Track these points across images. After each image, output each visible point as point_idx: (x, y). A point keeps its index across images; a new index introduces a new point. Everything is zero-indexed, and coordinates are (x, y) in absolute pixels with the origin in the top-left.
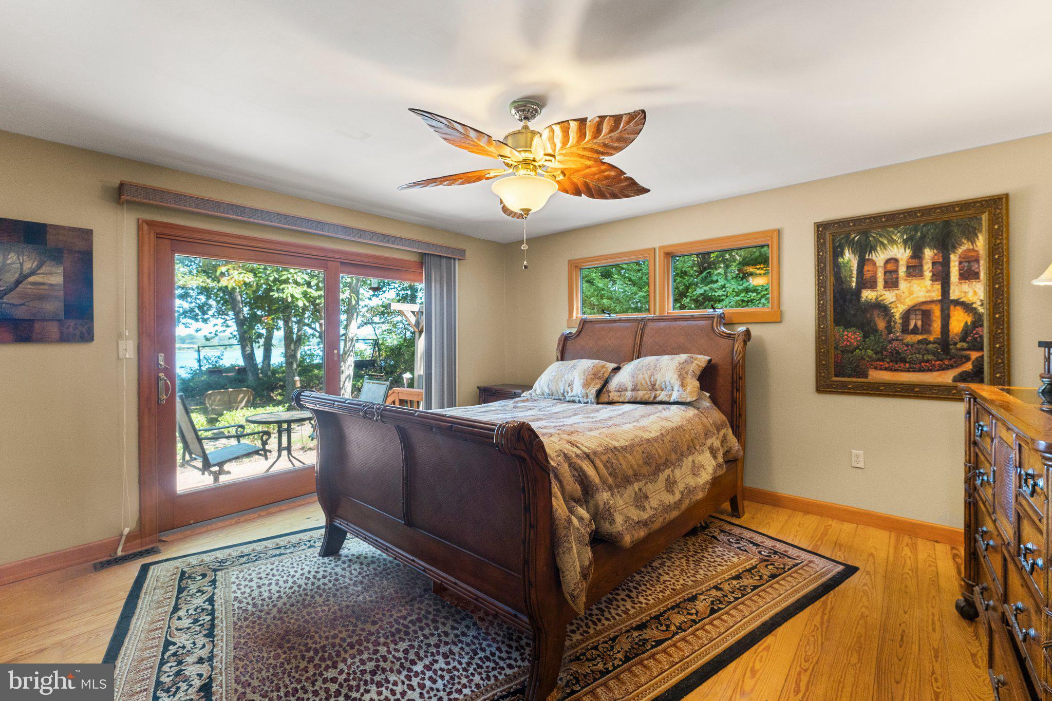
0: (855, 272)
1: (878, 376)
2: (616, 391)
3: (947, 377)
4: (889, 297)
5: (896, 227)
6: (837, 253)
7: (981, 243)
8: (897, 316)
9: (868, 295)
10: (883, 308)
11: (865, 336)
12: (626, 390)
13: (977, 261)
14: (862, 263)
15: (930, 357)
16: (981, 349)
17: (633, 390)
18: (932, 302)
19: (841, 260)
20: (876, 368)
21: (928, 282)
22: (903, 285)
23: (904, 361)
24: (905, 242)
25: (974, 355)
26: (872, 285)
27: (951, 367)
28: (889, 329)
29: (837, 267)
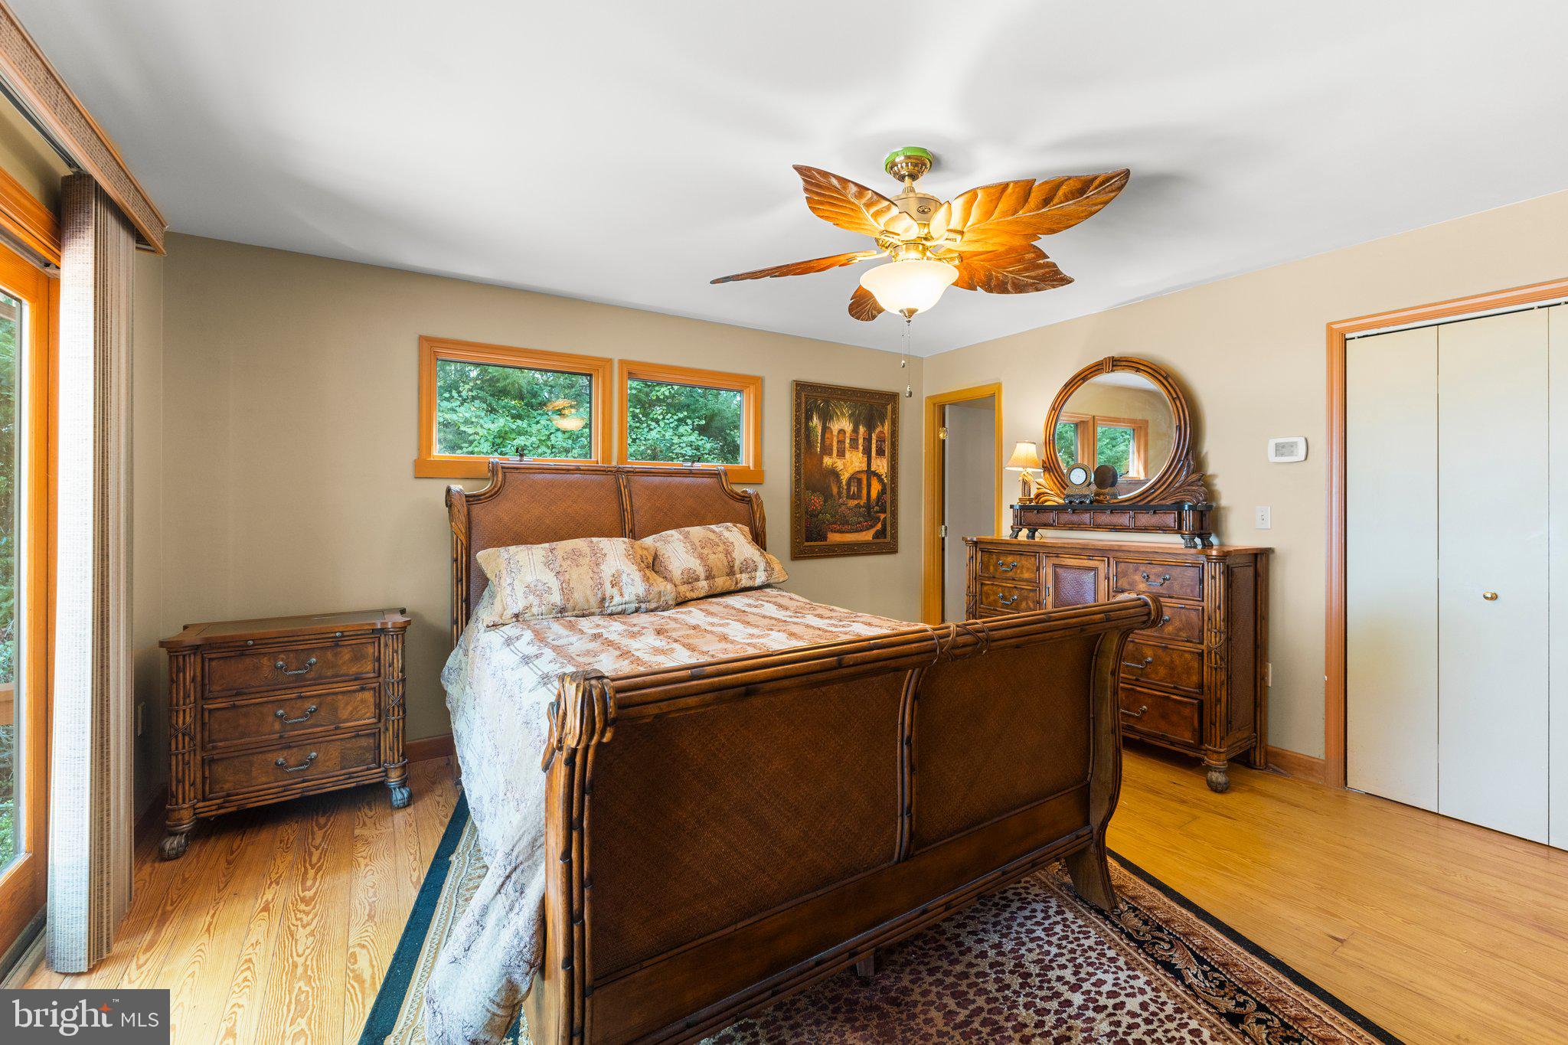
0: (819, 438)
1: (835, 538)
2: (684, 583)
3: (867, 536)
4: (839, 464)
5: (845, 401)
6: (809, 418)
7: (886, 428)
8: (844, 483)
9: (827, 461)
10: (835, 474)
11: (825, 501)
12: (697, 580)
13: (884, 441)
14: (825, 429)
15: (861, 519)
16: (885, 512)
17: (707, 578)
18: (862, 472)
19: (811, 424)
20: (832, 531)
21: (861, 455)
22: (848, 455)
23: (847, 523)
24: (850, 416)
25: (882, 516)
26: (830, 454)
27: (872, 527)
28: (839, 493)
29: (807, 428)
